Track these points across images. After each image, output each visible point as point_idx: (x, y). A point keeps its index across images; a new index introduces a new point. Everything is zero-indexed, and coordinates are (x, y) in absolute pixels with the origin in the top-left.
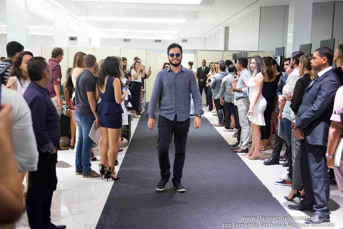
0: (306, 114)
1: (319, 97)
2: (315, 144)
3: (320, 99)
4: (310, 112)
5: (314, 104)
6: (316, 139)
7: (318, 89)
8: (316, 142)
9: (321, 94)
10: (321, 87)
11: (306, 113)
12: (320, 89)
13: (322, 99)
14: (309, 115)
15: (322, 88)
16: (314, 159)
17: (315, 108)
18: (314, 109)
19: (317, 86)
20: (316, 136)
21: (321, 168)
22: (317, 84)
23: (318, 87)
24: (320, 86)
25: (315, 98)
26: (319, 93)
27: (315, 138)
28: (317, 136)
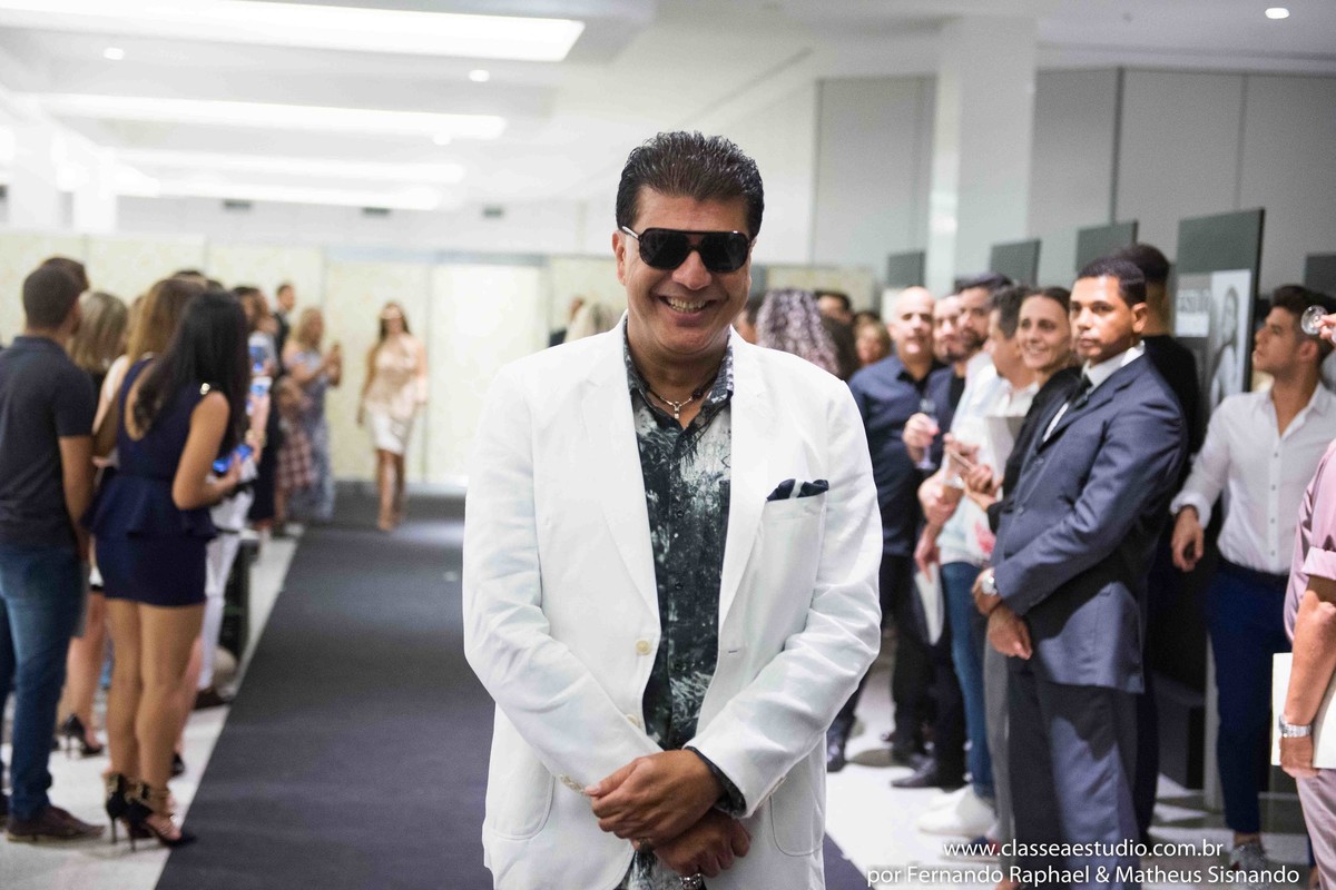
0: (1044, 548)
1: (1099, 472)
2: (1084, 680)
3: (1106, 485)
4: (1060, 536)
5: (1079, 505)
6: (1088, 660)
7: (1097, 439)
8: (1089, 671)
9: (1109, 462)
10: (1109, 433)
11: (1044, 540)
12: (1103, 439)
13: (1117, 485)
14: (1058, 552)
15: (1116, 434)
16: (1080, 745)
17: (1085, 522)
18: (1084, 529)
19: (1090, 426)
20: (1087, 643)
21: (1107, 786)
22: (1089, 417)
23: (1096, 430)
24: (1106, 427)
25: (1084, 479)
26: (1101, 454)
27: (1083, 655)
28: (1090, 648)
